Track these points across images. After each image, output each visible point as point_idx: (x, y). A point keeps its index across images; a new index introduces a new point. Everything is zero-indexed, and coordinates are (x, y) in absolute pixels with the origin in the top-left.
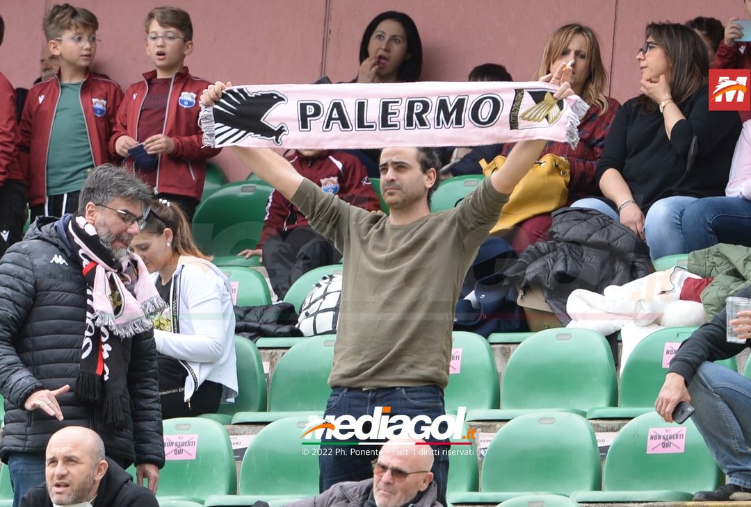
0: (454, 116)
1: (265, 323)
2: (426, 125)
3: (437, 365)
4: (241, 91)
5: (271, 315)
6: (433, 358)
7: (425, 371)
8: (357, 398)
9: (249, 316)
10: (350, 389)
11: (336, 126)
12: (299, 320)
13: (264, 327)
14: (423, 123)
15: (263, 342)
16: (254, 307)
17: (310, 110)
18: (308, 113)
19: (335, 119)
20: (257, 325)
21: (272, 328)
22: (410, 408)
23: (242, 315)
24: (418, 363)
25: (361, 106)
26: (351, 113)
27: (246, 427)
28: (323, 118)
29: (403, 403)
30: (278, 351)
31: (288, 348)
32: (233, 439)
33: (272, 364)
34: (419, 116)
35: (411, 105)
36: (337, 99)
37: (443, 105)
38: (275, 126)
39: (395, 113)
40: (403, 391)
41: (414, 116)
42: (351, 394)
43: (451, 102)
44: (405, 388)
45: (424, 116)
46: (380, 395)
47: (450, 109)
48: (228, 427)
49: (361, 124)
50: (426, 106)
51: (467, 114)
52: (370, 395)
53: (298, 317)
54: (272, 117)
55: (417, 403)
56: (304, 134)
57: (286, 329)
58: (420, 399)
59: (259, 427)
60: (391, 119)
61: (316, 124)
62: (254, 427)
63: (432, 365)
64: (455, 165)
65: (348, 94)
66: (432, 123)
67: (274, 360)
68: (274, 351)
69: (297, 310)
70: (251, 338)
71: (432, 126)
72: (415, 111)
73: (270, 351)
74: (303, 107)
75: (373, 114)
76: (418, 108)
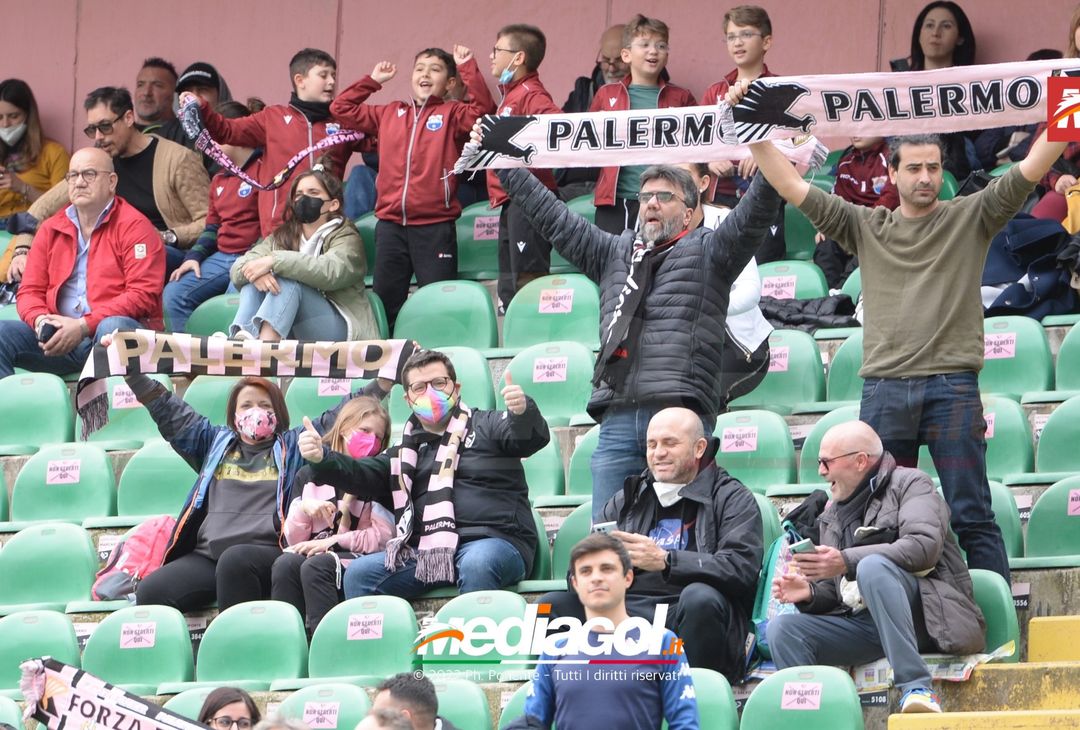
0: (991, 101)
1: (823, 315)
2: (963, 111)
3: (973, 351)
4: (759, 83)
5: (829, 307)
6: (968, 344)
7: (962, 358)
8: (898, 386)
9: (807, 309)
10: (887, 379)
11: (867, 116)
12: (856, 310)
13: (822, 318)
14: (959, 110)
15: (821, 333)
16: (812, 300)
17: (837, 102)
18: (836, 105)
19: (865, 109)
20: (814, 317)
21: (829, 319)
22: (952, 393)
23: (800, 308)
24: (954, 350)
25: (890, 96)
26: (882, 103)
27: (806, 418)
28: (852, 109)
29: (945, 389)
30: (836, 341)
31: (845, 338)
32: (793, 429)
33: (831, 355)
34: (954, 103)
35: (943, 92)
36: (863, 88)
37: (977, 90)
38: (800, 116)
39: (928, 102)
40: (944, 377)
41: (949, 103)
42: (888, 383)
43: (986, 87)
44: (946, 375)
45: (960, 103)
46: (920, 382)
47: (986, 95)
48: (789, 417)
49: (893, 111)
50: (960, 93)
51: (1004, 99)
52: (910, 383)
53: (855, 307)
54: (797, 108)
55: (958, 388)
56: (833, 124)
57: (843, 319)
58: (960, 384)
59: (818, 417)
60: (925, 108)
61: (845, 115)
62: (813, 417)
63: (967, 351)
64: (1013, 149)
65: (875, 84)
66: (969, 109)
67: (832, 350)
68: (832, 342)
69: (854, 301)
70: (809, 331)
71: (970, 112)
72: (949, 99)
73: (828, 342)
74: (829, 98)
75: (905, 102)
76: (952, 95)
